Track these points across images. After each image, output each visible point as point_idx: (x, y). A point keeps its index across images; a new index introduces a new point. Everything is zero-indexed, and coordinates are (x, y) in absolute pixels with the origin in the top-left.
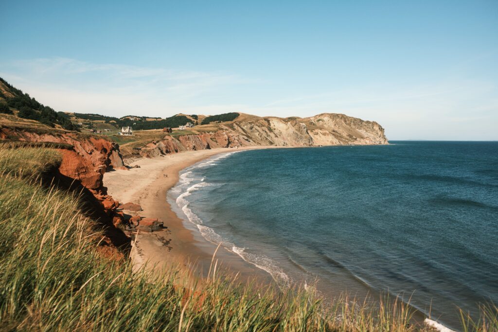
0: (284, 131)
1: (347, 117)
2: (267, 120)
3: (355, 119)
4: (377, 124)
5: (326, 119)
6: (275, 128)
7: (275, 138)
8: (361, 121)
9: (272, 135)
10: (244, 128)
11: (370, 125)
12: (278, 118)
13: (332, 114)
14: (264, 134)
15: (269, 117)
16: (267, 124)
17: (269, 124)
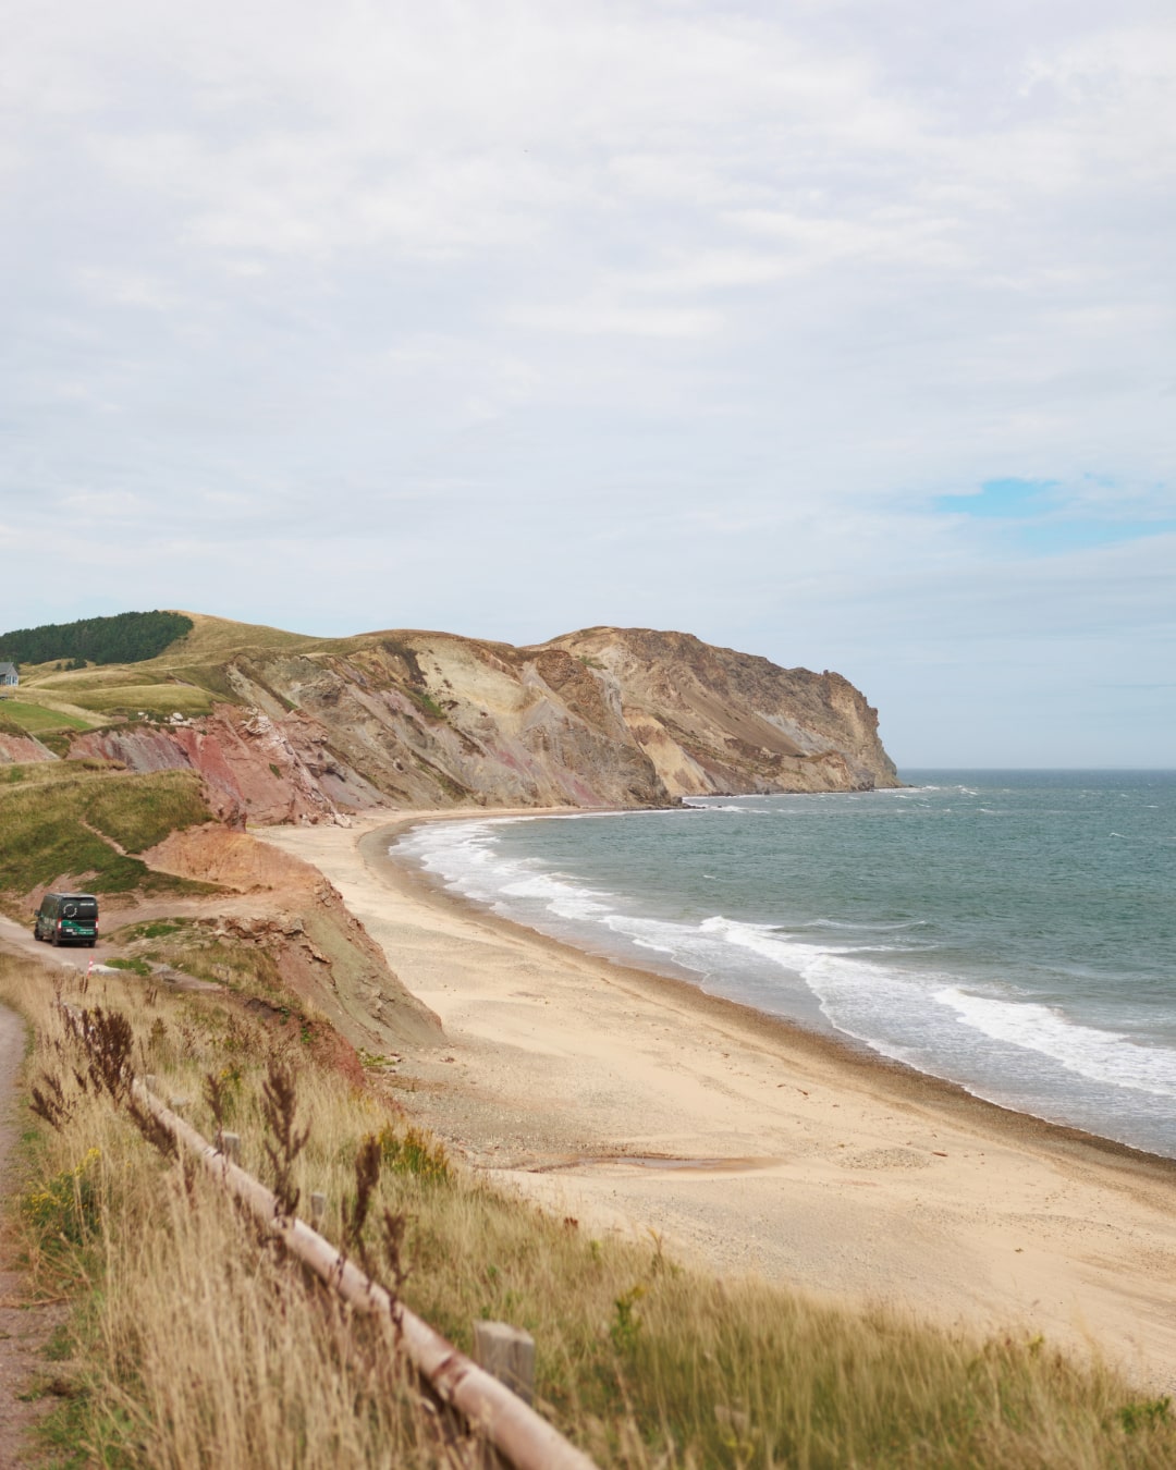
0: (507, 714)
1: (705, 648)
2: (400, 646)
3: (745, 661)
4: (845, 684)
5: (610, 654)
6: (455, 695)
7: (467, 759)
8: (774, 670)
9: (441, 734)
10: (287, 696)
11: (815, 688)
12: (461, 639)
13: (636, 631)
14: (404, 737)
15: (408, 635)
16: (400, 675)
17: (418, 676)
